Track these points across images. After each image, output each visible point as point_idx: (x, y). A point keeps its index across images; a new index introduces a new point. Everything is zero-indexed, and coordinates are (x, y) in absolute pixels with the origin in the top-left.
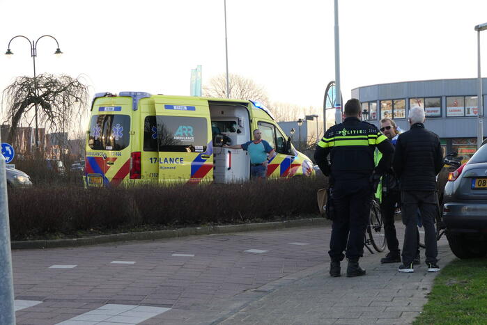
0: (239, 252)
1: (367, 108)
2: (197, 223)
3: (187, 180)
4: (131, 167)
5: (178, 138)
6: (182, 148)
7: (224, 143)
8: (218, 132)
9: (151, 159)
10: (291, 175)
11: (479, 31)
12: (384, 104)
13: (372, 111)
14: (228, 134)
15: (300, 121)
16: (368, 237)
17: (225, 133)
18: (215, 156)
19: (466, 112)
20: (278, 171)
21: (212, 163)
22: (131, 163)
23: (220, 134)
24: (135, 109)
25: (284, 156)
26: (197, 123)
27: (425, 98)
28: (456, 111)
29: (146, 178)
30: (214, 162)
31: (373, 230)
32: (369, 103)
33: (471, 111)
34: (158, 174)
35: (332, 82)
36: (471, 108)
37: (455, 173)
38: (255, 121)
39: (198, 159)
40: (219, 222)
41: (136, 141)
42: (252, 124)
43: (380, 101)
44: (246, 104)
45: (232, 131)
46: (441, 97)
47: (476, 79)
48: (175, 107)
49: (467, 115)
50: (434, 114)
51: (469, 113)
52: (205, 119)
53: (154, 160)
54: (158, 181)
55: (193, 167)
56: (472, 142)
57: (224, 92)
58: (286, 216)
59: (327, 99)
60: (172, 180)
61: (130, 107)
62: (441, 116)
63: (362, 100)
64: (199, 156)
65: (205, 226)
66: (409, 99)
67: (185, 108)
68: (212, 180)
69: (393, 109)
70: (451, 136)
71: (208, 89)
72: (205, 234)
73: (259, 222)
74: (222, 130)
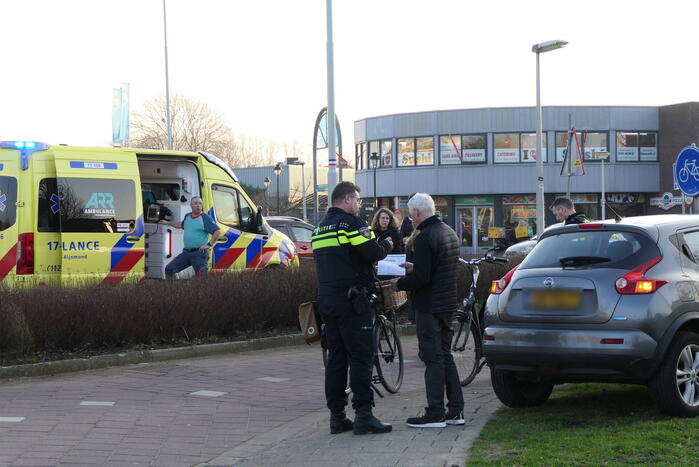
0: (183, 396)
1: (377, 151)
2: (120, 347)
3: (104, 275)
4: (19, 256)
5: (90, 212)
6: (97, 225)
7: (162, 217)
8: (152, 200)
9: (50, 244)
10: (263, 264)
11: (538, 53)
12: (403, 144)
13: (384, 153)
14: (169, 203)
15: (277, 168)
16: (375, 373)
17: (161, 202)
18: (147, 236)
19: (523, 156)
20: (242, 259)
21: (142, 248)
22: (19, 251)
23: (156, 204)
24: (24, 168)
25: (252, 236)
26: (121, 187)
27: (462, 135)
28: (507, 154)
29: (41, 274)
30: (147, 246)
31: (382, 361)
32: (381, 141)
33: (529, 156)
34: (60, 266)
35: (325, 109)
36: (530, 150)
37: (501, 282)
38: (208, 184)
39: (122, 243)
40: (153, 344)
41: (27, 217)
42: (203, 189)
43: (397, 140)
44: (194, 159)
45: (175, 198)
46: (485, 134)
47: (534, 108)
48: (86, 165)
49: (523, 161)
50: (476, 159)
51: (526, 158)
52: (132, 182)
53: (54, 246)
54: (59, 278)
55: (114, 254)
56: (531, 200)
57: (163, 120)
58: (254, 332)
59: (319, 134)
60: (83, 276)
61: (17, 164)
62: (486, 162)
63: (369, 139)
64: (124, 238)
65: (133, 352)
66: (439, 136)
67: (102, 166)
68: (143, 274)
69: (415, 151)
70: (501, 192)
71: (139, 115)
72: (132, 362)
73: (213, 342)
74: (157, 197)
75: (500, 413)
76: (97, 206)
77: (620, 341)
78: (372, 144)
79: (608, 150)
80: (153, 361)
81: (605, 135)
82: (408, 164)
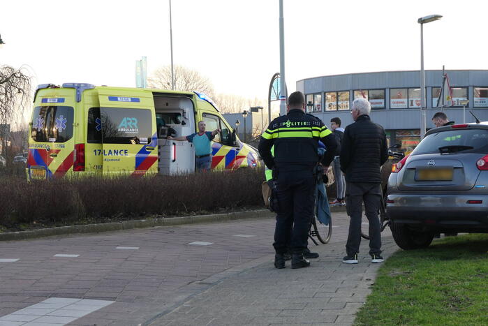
0: (184, 244)
1: (311, 100)
2: (142, 216)
3: (131, 172)
4: (75, 159)
5: (122, 130)
6: (126, 140)
9: (95, 151)
10: (237, 167)
11: (422, 24)
12: (329, 96)
13: (316, 103)
14: (173, 125)
15: (245, 113)
16: (312, 229)
17: (169, 125)
18: (159, 148)
19: (410, 104)
21: (156, 155)
22: (75, 155)
23: (164, 126)
24: (78, 101)
25: (229, 148)
26: (142, 114)
27: (368, 90)
28: (399, 103)
29: (89, 170)
30: (159, 154)
31: (318, 222)
32: (314, 95)
33: (414, 103)
34: (102, 166)
35: (276, 74)
36: (414, 100)
37: (399, 164)
38: (200, 113)
39: (143, 151)
40: (164, 215)
41: (80, 133)
42: (197, 116)
43: (325, 93)
44: (191, 96)
45: (177, 122)
46: (385, 89)
47: (419, 71)
48: (119, 99)
49: (410, 107)
50: (378, 106)
51: (412, 105)
52: (149, 110)
53: (98, 152)
54: (102, 174)
55: (137, 159)
56: (416, 133)
57: (168, 84)
58: (231, 208)
59: (272, 91)
60: (117, 172)
61: (74, 98)
62: (385, 108)
63: (306, 93)
64: (144, 148)
65: (150, 219)
66: (353, 91)
67: (130, 99)
68: (157, 172)
69: (337, 101)
70: (395, 128)
71: (153, 80)
72: (150, 226)
73: (204, 214)
74: (166, 121)
75: (397, 253)
76: (126, 127)
77: (480, 202)
78: (308, 96)
79: (468, 99)
80: (164, 225)
81: (466, 89)
82: (332, 110)
